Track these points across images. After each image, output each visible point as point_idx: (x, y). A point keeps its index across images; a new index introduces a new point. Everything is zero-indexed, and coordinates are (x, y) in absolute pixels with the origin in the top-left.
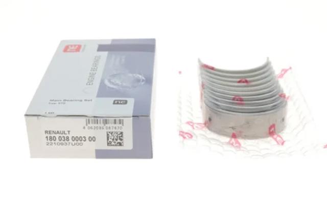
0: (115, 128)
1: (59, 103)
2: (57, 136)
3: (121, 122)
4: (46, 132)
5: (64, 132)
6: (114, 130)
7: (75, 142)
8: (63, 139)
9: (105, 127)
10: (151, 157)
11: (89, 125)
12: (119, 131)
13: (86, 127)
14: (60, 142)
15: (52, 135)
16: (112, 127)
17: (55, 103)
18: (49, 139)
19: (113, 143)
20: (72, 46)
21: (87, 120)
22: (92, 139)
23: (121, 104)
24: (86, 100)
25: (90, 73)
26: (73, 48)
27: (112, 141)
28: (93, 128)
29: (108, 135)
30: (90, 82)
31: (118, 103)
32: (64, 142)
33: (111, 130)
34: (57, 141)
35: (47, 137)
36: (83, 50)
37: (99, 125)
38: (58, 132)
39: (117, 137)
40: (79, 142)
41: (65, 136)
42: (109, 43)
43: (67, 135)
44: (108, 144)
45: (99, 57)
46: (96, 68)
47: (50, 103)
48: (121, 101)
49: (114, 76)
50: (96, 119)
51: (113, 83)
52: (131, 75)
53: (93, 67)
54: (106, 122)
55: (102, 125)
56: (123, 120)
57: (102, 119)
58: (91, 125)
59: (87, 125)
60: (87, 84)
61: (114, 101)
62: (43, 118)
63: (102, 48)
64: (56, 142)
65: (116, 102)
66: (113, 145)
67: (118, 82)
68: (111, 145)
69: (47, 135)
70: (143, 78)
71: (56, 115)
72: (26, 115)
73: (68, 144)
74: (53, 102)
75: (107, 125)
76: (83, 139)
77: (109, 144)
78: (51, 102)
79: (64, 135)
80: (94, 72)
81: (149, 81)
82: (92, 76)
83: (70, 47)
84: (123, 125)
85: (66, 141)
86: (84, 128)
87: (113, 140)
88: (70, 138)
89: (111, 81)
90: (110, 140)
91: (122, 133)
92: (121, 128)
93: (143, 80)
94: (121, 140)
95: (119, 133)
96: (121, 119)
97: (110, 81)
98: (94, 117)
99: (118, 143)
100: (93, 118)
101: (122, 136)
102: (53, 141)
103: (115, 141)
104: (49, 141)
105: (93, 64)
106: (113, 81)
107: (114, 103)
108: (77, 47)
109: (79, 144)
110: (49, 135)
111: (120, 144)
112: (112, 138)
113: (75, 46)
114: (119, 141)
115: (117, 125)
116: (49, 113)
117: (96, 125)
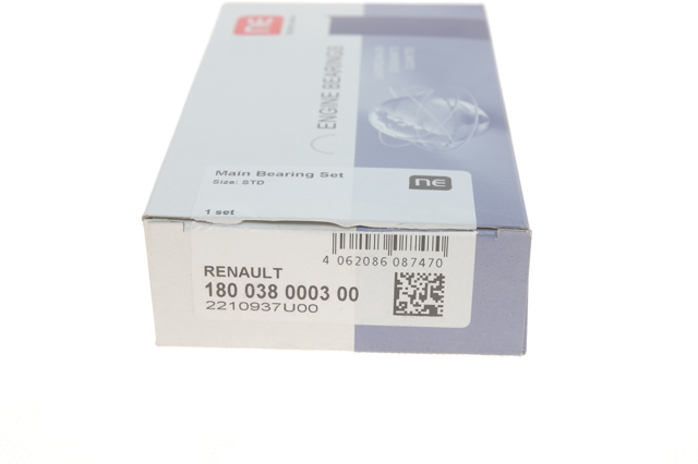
0: (422, 263)
1: (245, 182)
2: (241, 282)
3: (440, 244)
4: (208, 270)
5: (262, 273)
6: (417, 269)
7: (296, 301)
8: (258, 291)
9: (389, 260)
10: (522, 351)
11: (340, 252)
12: (434, 270)
13: (333, 258)
14: (249, 301)
15: (227, 281)
16: (412, 259)
17: (232, 182)
18: (215, 289)
19: (410, 308)
20: (255, 19)
21: (334, 236)
22: (349, 294)
23: (432, 188)
24: (325, 175)
25: (323, 95)
26: (260, 23)
27: (408, 300)
28: (355, 260)
29: (397, 282)
30: (327, 120)
31: (423, 186)
32: (260, 301)
33: (408, 270)
34: (241, 297)
35: (209, 285)
36: (290, 31)
37: (371, 253)
38: (244, 272)
39: (425, 289)
40: (308, 301)
41: (267, 283)
42: (359, 13)
43: (274, 281)
44: (396, 308)
45: (340, 50)
46: (335, 79)
47: (216, 182)
48: (432, 178)
49: (394, 103)
50: (364, 233)
51: (395, 126)
52: (441, 102)
53: (328, 79)
54: (394, 243)
55: (381, 253)
56: (446, 239)
57: (382, 234)
58: (345, 252)
59: (334, 251)
60: (319, 126)
61: (413, 179)
62: (200, 226)
63: (341, 25)
64: (237, 300)
65: (417, 182)
66: (411, 314)
67: (409, 121)
68: (406, 314)
69: (209, 278)
70: (481, 112)
71: (240, 221)
72: (147, 218)
73: (273, 307)
74: (224, 177)
75: (396, 254)
76: (321, 293)
77: (398, 309)
78: (219, 177)
79: (261, 280)
80: (334, 92)
81: (497, 120)
82: (330, 101)
83: (251, 21)
84: (446, 254)
85: (267, 298)
86: (326, 260)
87: (413, 297)
88: (281, 291)
89: (389, 117)
90: (403, 298)
91: (440, 278)
92: (439, 263)
93: (482, 120)
94: (437, 298)
95: (431, 278)
96: (441, 234)
97: (383, 117)
98: (359, 227)
99: (426, 307)
100: (355, 232)
101: (439, 288)
102: (227, 298)
103: (417, 300)
104: (215, 298)
105: (326, 69)
106: (393, 116)
107: (412, 186)
108: (270, 21)
109: (307, 308)
110: (215, 281)
111: (433, 312)
112: (411, 291)
113: (265, 18)
114: (430, 301)
115: (430, 254)
116: (219, 213)
117: (364, 253)
